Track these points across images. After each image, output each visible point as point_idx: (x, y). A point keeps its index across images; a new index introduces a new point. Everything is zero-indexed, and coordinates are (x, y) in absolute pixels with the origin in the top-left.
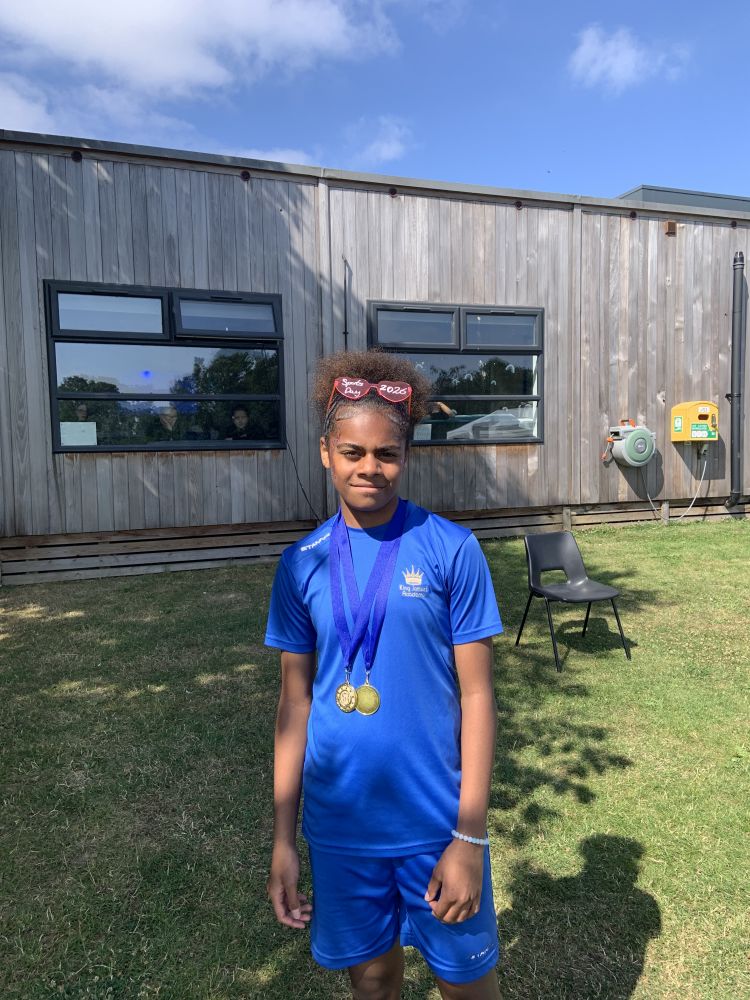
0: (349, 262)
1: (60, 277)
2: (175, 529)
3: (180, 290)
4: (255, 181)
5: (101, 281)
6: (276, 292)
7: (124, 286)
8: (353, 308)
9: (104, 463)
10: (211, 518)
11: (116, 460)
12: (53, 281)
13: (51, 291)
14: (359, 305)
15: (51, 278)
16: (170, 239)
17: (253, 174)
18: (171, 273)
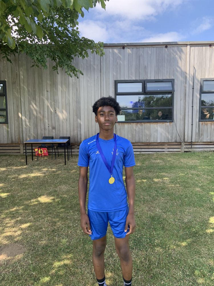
0: (195, 68)
1: (118, 79)
2: (143, 143)
3: (147, 80)
4: (169, 48)
5: (128, 79)
6: (173, 78)
7: (133, 80)
8: (196, 81)
9: (126, 126)
10: (152, 140)
11: (129, 125)
12: (117, 80)
13: (116, 83)
14: (198, 80)
15: (116, 80)
16: (145, 67)
17: (168, 46)
18: (145, 76)
